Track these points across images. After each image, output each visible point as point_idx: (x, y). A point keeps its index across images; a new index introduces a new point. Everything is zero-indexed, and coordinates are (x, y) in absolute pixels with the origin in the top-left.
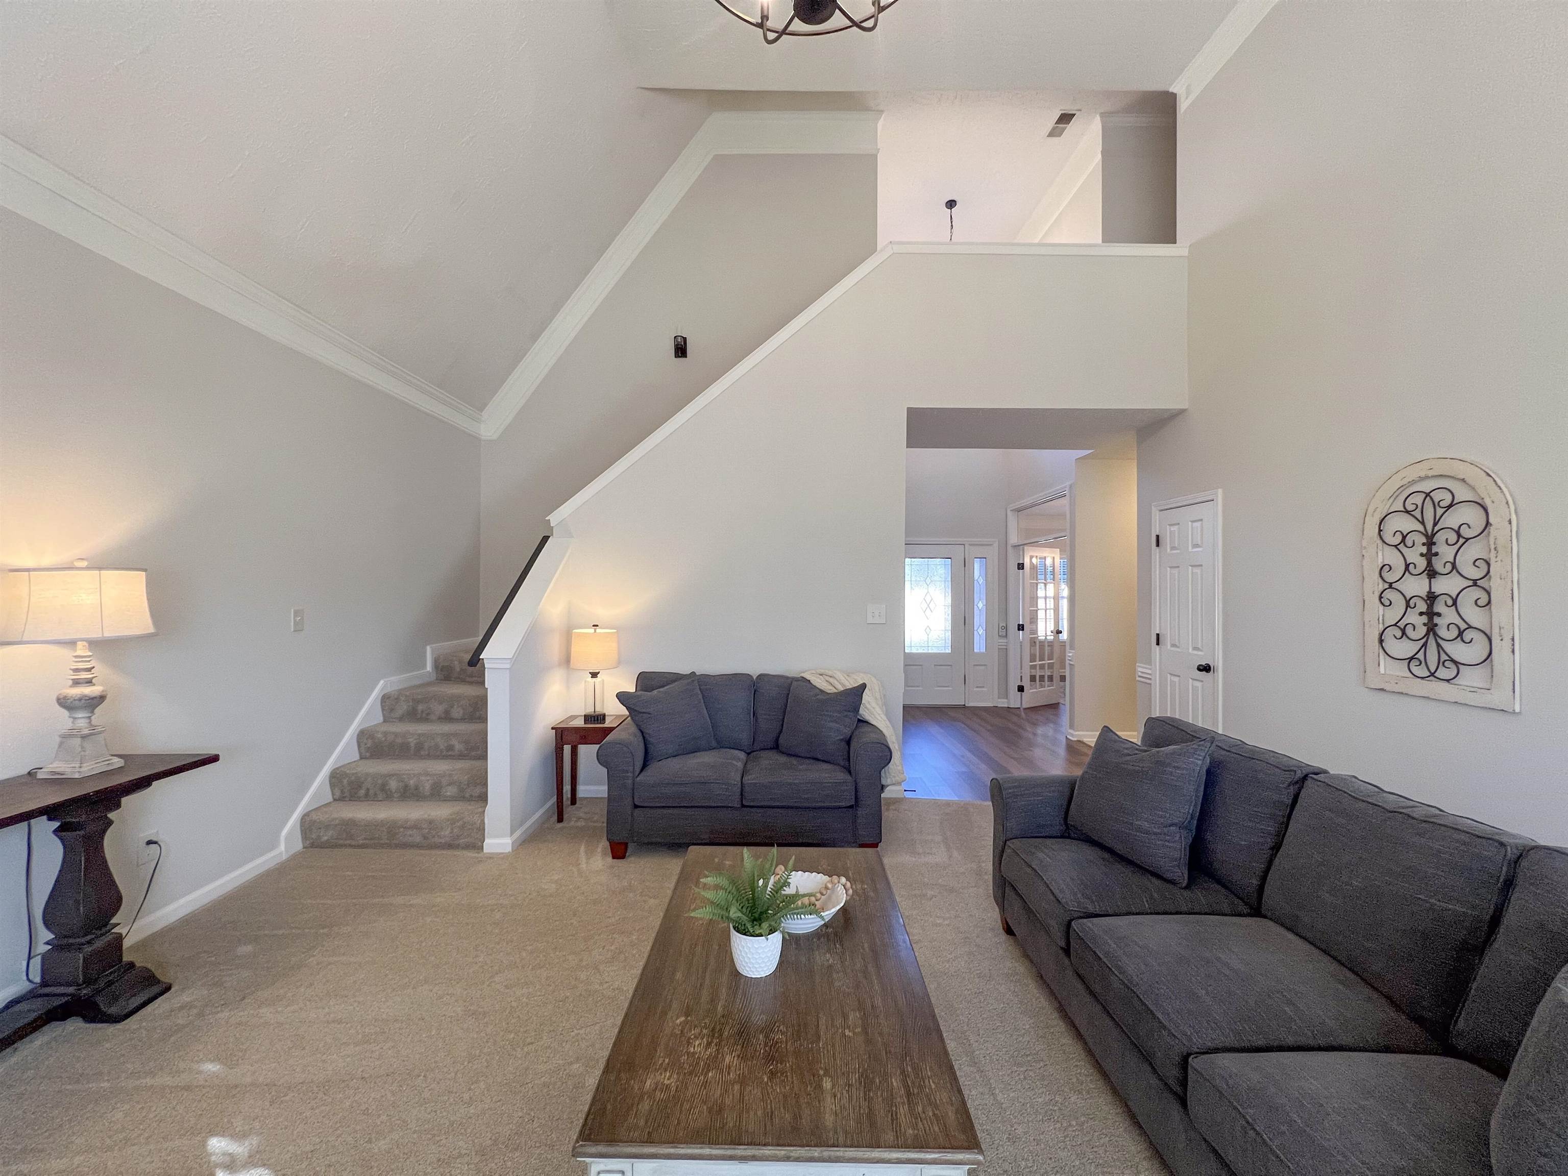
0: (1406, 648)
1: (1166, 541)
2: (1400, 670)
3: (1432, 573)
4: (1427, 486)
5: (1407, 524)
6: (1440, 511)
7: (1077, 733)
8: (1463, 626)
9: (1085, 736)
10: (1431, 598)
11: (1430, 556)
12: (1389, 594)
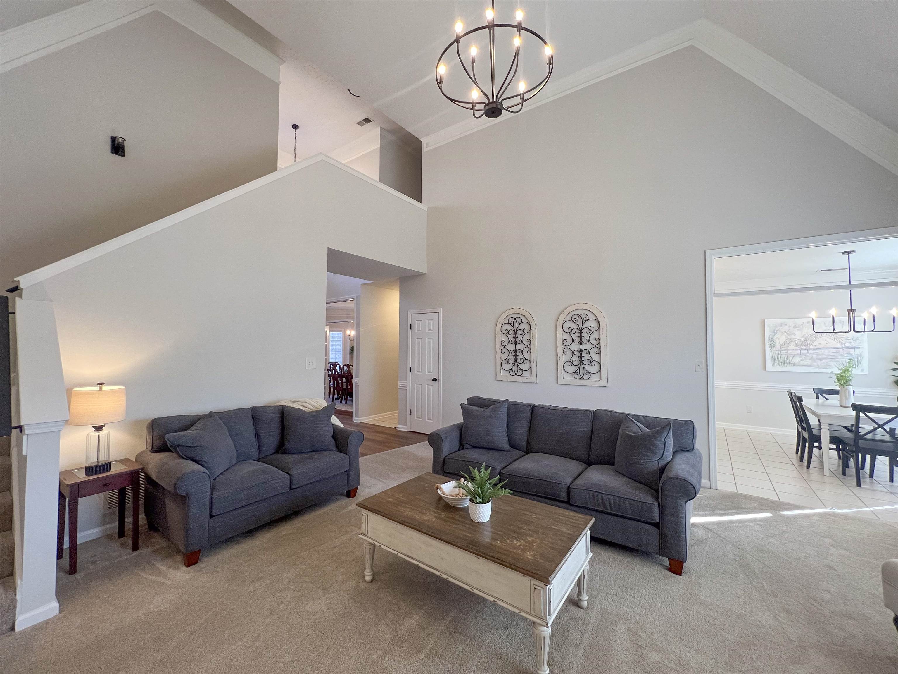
0: (508, 367)
1: (415, 327)
2: (507, 374)
3: (516, 343)
4: (515, 316)
5: (509, 328)
6: (518, 324)
7: (360, 419)
8: (524, 359)
9: (363, 420)
10: (516, 351)
11: (516, 338)
12: (504, 350)
